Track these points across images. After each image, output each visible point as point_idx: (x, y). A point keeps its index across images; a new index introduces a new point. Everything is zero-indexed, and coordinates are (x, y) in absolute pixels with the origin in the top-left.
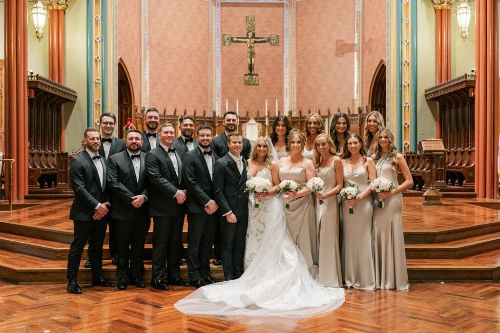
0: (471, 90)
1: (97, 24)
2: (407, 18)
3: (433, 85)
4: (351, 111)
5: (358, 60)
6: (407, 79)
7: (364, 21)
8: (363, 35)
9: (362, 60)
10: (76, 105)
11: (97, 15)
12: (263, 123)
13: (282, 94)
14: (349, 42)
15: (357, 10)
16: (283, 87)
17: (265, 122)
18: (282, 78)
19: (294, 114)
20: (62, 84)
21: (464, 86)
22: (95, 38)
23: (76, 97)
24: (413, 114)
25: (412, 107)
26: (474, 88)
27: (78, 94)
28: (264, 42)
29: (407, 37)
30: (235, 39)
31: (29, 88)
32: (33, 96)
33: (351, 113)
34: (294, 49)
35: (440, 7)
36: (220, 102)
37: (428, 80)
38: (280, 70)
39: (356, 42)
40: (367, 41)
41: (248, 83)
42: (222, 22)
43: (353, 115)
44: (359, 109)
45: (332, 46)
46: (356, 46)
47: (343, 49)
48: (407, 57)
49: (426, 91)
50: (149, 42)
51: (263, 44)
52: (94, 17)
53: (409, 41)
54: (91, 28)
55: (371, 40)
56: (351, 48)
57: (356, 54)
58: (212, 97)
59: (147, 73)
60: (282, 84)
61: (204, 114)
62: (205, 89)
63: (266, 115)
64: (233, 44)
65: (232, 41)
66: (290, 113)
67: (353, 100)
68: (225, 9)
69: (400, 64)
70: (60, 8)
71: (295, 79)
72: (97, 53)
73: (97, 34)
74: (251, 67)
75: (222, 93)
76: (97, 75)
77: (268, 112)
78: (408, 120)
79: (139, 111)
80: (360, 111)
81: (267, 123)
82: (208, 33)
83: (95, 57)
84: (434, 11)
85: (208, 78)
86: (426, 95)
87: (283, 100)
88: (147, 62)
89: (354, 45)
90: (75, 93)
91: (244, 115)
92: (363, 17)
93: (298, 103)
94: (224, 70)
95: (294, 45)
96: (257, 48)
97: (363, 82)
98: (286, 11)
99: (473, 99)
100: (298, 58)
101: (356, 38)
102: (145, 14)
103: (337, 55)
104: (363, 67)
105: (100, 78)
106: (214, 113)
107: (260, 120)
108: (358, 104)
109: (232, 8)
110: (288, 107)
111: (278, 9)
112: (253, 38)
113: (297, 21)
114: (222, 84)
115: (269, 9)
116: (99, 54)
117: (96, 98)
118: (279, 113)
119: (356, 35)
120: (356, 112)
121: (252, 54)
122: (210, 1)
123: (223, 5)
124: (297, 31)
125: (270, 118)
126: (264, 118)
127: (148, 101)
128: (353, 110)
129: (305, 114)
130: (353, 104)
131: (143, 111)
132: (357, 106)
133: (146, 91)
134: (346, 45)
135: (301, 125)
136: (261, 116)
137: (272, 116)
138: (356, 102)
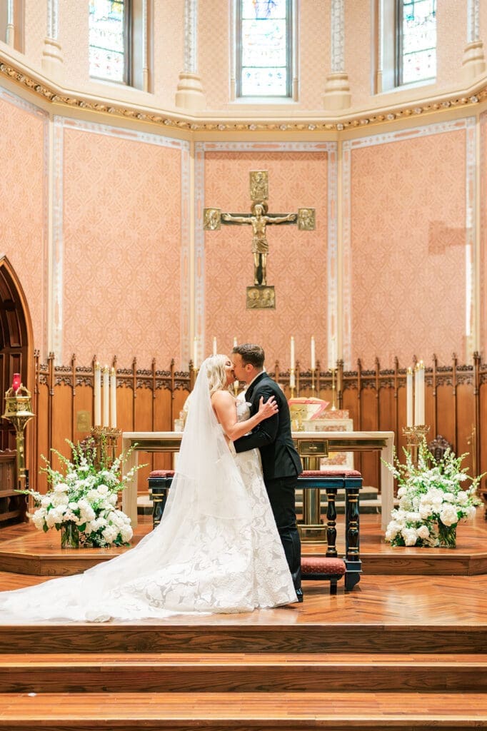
4: (460, 359)
5: (473, 260)
12: (286, 383)
13: (324, 327)
14: (456, 225)
15: (469, 163)
16: (326, 314)
17: (288, 381)
18: (324, 297)
19: (349, 367)
28: (287, 222)
30: (228, 218)
33: (460, 363)
34: (347, 241)
36: (202, 343)
38: (320, 281)
39: (469, 225)
43: (464, 368)
44: (476, 355)
45: (420, 234)
46: (469, 234)
47: (443, 238)
50: (64, 227)
56: (458, 237)
57: (468, 247)
58: (187, 334)
59: (60, 286)
60: (324, 308)
61: (172, 366)
62: (174, 318)
63: (293, 367)
64: (224, 227)
65: (223, 221)
66: (341, 364)
67: (464, 338)
68: (214, 164)
71: (349, 298)
74: (260, 273)
75: (207, 326)
77: (297, 363)
79: (42, 361)
80: (478, 359)
82: (180, 211)
85: (179, 297)
87: (325, 338)
88: (60, 265)
89: (465, 230)
92: (483, 175)
93: (354, 345)
94: (211, 282)
95: (348, 233)
98: (333, 167)
100: (354, 258)
101: (469, 218)
102: (55, 172)
103: (431, 250)
106: (190, 364)
107: (281, 378)
108: (474, 345)
110: (336, 352)
111: (317, 165)
112: (263, 215)
113: (352, 187)
114: (207, 308)
115: (299, 165)
118: (318, 363)
119: (469, 210)
120: (470, 362)
121: (262, 246)
122: (183, 148)
123: (209, 155)
124: (353, 205)
125: (299, 375)
126: (288, 375)
127: (60, 341)
128: (464, 358)
129: (369, 366)
130: (464, 346)
131: (50, 360)
132: (471, 351)
133: (57, 322)
134: (448, 231)
135: (362, 389)
136: (283, 370)
137: (304, 370)
138: (469, 342)
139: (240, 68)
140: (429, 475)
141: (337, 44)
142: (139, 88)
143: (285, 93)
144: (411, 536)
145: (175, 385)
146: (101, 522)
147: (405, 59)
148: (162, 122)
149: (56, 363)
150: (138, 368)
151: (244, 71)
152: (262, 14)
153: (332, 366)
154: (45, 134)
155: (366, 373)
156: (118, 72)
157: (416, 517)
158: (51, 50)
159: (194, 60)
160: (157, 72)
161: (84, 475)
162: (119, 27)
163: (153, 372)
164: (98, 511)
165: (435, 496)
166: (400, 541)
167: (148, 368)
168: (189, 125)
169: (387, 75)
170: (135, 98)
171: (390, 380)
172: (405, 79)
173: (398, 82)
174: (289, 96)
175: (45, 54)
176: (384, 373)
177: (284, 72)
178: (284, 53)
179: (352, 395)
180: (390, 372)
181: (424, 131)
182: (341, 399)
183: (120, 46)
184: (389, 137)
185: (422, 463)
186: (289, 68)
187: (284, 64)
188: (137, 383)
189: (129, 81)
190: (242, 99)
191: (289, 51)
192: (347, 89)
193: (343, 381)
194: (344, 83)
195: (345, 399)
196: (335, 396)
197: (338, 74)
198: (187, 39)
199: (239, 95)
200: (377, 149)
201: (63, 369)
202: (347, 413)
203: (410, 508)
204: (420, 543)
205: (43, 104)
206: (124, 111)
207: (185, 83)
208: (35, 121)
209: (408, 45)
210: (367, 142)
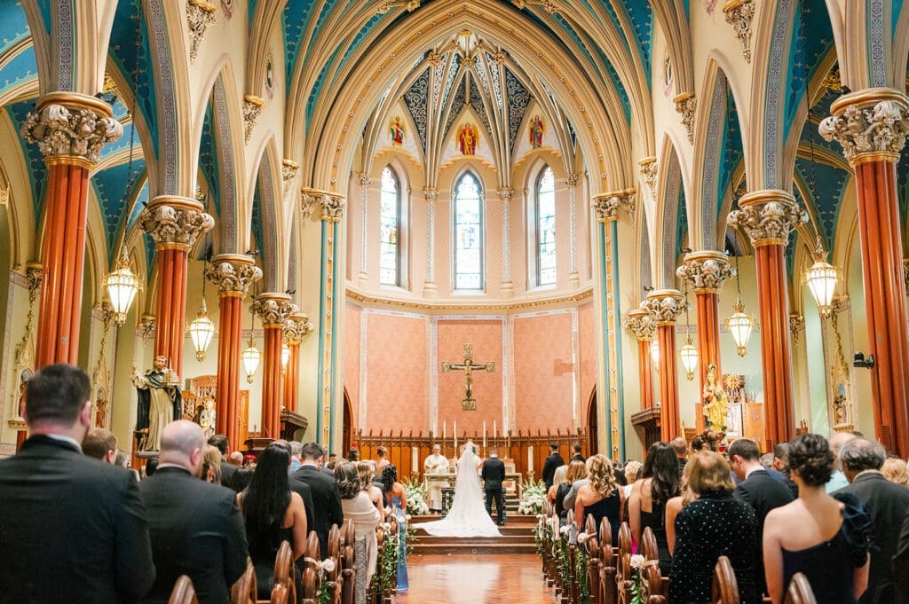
0: (657, 421)
1: (327, 356)
2: (613, 349)
3: (639, 411)
4: (571, 431)
5: (576, 380)
6: (615, 406)
7: (580, 342)
8: (580, 355)
9: (580, 381)
10: (307, 431)
11: (327, 348)
12: (480, 443)
13: (501, 413)
14: (568, 362)
15: (573, 331)
16: (502, 405)
17: (482, 443)
18: (501, 397)
19: (514, 434)
20: (295, 412)
21: (651, 418)
22: (325, 369)
23: (307, 424)
24: (621, 438)
25: (620, 431)
26: (659, 419)
27: (308, 422)
28: (481, 369)
29: (613, 365)
30: (453, 367)
31: (282, 422)
32: (284, 429)
33: (571, 434)
34: (513, 367)
35: (642, 339)
36: (437, 421)
37: (634, 406)
38: (499, 390)
39: (574, 362)
40: (583, 362)
41: (466, 409)
42: (438, 339)
43: (573, 436)
44: (578, 429)
45: (550, 365)
46: (573, 367)
47: (562, 368)
48: (614, 385)
49: (632, 416)
50: (367, 363)
51: (480, 371)
52: (325, 350)
53: (615, 369)
54: (322, 361)
55: (586, 362)
56: (569, 367)
57: (574, 373)
58: (428, 417)
59: (365, 394)
60: (501, 403)
61: (420, 435)
62: (421, 409)
63: (484, 436)
64: (451, 371)
65: (451, 368)
66: (510, 433)
67: (573, 420)
68: (443, 326)
69: (608, 390)
70: (295, 343)
71: (514, 397)
72: (327, 384)
73: (327, 366)
74: (469, 393)
75: (439, 412)
76: (326, 405)
77: (487, 432)
78: (617, 444)
79: (356, 434)
80: (579, 432)
81: (484, 445)
82: (425, 353)
83: (324, 387)
84: (637, 342)
85: (424, 397)
86: (632, 421)
87: (501, 419)
88: (365, 384)
89: (572, 365)
90: (306, 420)
91: (462, 435)
92: (580, 338)
93: (517, 422)
94: (442, 390)
95: (513, 363)
96: (475, 375)
97: (581, 402)
98: (504, 328)
99: (659, 428)
100: (516, 376)
101: (574, 358)
102: (364, 336)
103: (556, 374)
104: (581, 387)
105: (329, 406)
106: (431, 433)
107: (478, 441)
108: (577, 425)
109: (450, 326)
110: (507, 427)
111: (495, 326)
112: (470, 365)
113: (515, 339)
114: (439, 403)
115: (487, 327)
116: (329, 384)
117: (325, 425)
118: (498, 433)
119: (574, 355)
120: (576, 433)
121: (469, 381)
122: (427, 318)
123: (440, 322)
124: (515, 348)
125: (488, 438)
126: (482, 438)
127: (365, 423)
128: (573, 429)
129: (525, 434)
130: (573, 425)
131: (360, 433)
132: (576, 427)
133: (363, 412)
134: (564, 365)
135: (521, 446)
136: (479, 436)
137: (490, 436)
138: (576, 423)
139: (456, 274)
140: (533, 489)
141: (506, 265)
142: (404, 288)
143: (479, 286)
144: (527, 511)
145: (422, 445)
146: (418, 506)
147: (542, 271)
148: (416, 307)
149: (363, 435)
150: (403, 436)
151: (458, 276)
152: (467, 247)
153: (505, 435)
154: (359, 318)
155: (523, 438)
156: (393, 280)
157: (528, 504)
158: (362, 275)
159: (432, 274)
160: (414, 281)
161: (411, 489)
162: (393, 257)
163: (411, 438)
164: (416, 502)
165: (535, 496)
166: (523, 513)
167: (409, 436)
168: (430, 307)
169: (532, 279)
170: (401, 294)
171: (536, 442)
172: (542, 282)
173: (538, 284)
174: (482, 289)
175: (360, 278)
176: (533, 438)
177: (479, 276)
178: (478, 266)
179: (516, 450)
180: (537, 438)
181: (551, 312)
182: (510, 452)
183: (394, 265)
184: (533, 315)
185: (531, 485)
186: (481, 274)
187: (479, 271)
188: (403, 444)
189: (399, 284)
190: (457, 291)
191: (481, 265)
192: (511, 288)
193: (511, 442)
194: (510, 285)
195: (513, 452)
196: (507, 451)
197: (508, 280)
198: (429, 263)
199: (455, 289)
200: (528, 320)
201: (366, 437)
202: (512, 460)
203: (526, 501)
204: (530, 513)
205: (358, 303)
206: (397, 303)
207: (428, 285)
208: (355, 313)
209: (543, 265)
210: (522, 316)
